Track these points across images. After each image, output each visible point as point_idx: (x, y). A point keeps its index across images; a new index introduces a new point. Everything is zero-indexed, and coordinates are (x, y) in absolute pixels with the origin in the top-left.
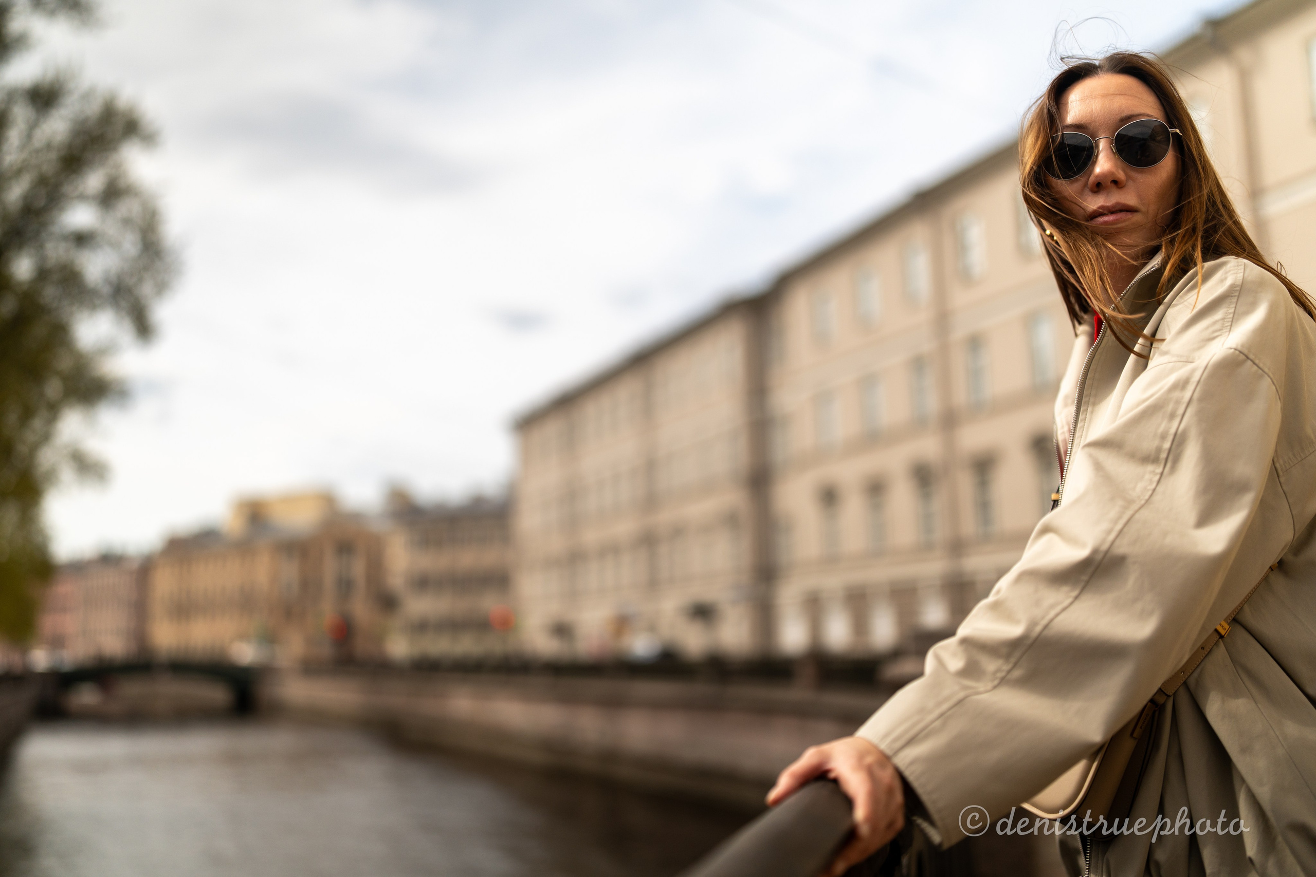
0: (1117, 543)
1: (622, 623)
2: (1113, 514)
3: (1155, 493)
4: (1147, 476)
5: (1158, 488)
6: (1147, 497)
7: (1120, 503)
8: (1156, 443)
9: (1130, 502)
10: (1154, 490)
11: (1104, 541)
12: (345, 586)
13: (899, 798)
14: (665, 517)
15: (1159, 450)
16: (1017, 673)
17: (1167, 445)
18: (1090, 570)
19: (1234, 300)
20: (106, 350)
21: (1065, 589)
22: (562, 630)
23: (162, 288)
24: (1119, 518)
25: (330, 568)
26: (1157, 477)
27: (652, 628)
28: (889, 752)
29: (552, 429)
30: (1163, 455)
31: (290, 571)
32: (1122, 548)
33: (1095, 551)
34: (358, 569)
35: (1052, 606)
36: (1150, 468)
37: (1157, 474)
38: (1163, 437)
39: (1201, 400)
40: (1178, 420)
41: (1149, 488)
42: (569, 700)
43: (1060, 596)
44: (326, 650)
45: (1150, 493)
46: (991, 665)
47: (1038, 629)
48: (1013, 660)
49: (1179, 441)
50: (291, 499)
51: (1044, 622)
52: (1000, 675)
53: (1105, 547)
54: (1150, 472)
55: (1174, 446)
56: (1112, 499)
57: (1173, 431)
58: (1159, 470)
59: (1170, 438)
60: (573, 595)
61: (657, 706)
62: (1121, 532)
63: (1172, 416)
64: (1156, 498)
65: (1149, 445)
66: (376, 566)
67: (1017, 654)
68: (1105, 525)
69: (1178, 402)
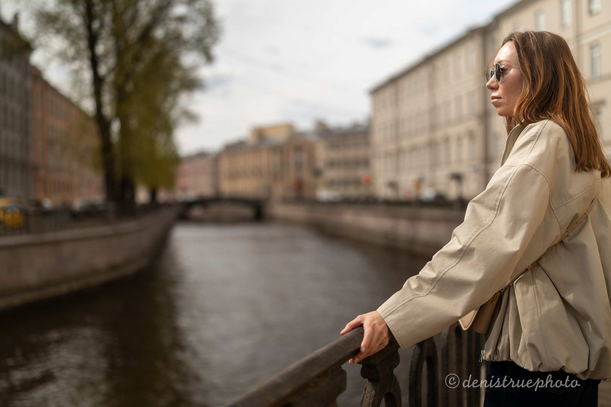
0: (472, 243)
1: (419, 183)
2: (473, 232)
3: (493, 222)
4: (492, 215)
5: (494, 220)
6: (490, 224)
7: (477, 227)
8: (494, 203)
9: (481, 226)
10: (493, 221)
11: (468, 242)
12: (299, 166)
13: (385, 334)
14: (439, 134)
15: (495, 205)
16: (435, 290)
17: (498, 204)
18: (463, 253)
19: (535, 142)
20: (194, 68)
21: (454, 259)
22: (393, 185)
23: (215, 40)
24: (475, 233)
25: (292, 158)
26: (494, 216)
27: (432, 185)
28: (383, 317)
29: (388, 93)
30: (497, 208)
31: (276, 159)
32: (473, 246)
33: (464, 246)
34: (304, 157)
35: (448, 266)
36: (493, 212)
37: (495, 214)
38: (497, 200)
39: (511, 186)
40: (502, 194)
41: (491, 220)
42: (395, 217)
43: (452, 262)
44: (291, 194)
45: (492, 222)
46: (426, 287)
47: (441, 275)
48: (433, 285)
49: (502, 202)
50: (275, 127)
51: (444, 272)
52: (429, 290)
53: (467, 245)
54: (492, 213)
55: (500, 204)
56: (474, 226)
57: (500, 198)
58: (495, 213)
59: (499, 201)
60: (398, 170)
61: (434, 220)
62: (474, 239)
63: (500, 193)
64: (493, 224)
65: (492, 203)
66: (312, 157)
67: (434, 284)
68: (469, 236)
69: (502, 187)
